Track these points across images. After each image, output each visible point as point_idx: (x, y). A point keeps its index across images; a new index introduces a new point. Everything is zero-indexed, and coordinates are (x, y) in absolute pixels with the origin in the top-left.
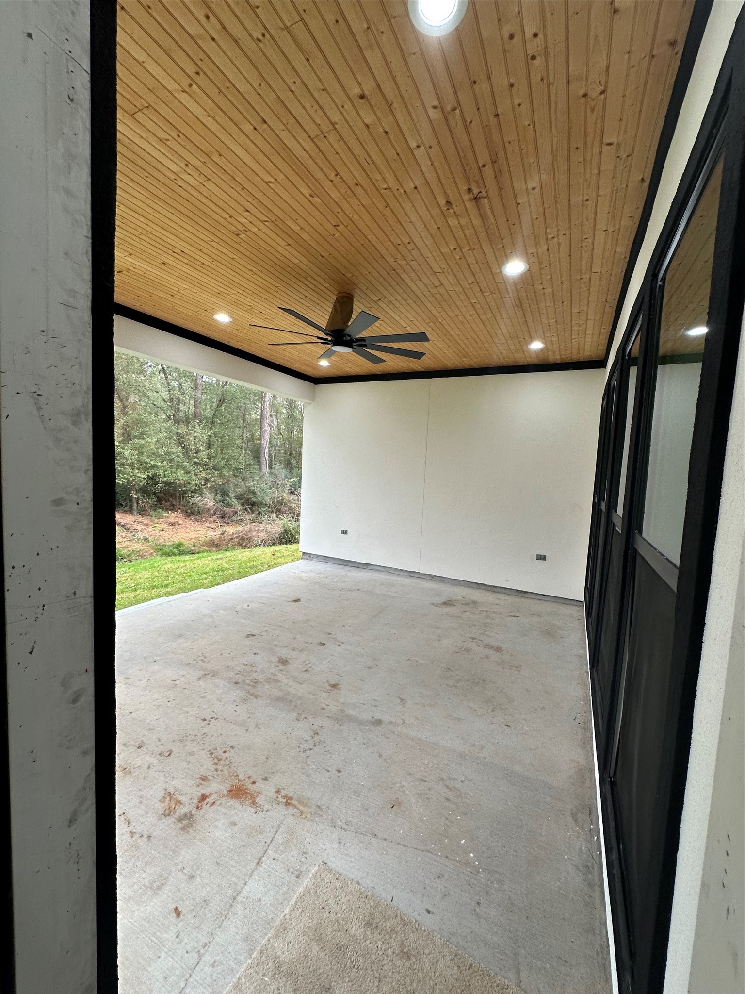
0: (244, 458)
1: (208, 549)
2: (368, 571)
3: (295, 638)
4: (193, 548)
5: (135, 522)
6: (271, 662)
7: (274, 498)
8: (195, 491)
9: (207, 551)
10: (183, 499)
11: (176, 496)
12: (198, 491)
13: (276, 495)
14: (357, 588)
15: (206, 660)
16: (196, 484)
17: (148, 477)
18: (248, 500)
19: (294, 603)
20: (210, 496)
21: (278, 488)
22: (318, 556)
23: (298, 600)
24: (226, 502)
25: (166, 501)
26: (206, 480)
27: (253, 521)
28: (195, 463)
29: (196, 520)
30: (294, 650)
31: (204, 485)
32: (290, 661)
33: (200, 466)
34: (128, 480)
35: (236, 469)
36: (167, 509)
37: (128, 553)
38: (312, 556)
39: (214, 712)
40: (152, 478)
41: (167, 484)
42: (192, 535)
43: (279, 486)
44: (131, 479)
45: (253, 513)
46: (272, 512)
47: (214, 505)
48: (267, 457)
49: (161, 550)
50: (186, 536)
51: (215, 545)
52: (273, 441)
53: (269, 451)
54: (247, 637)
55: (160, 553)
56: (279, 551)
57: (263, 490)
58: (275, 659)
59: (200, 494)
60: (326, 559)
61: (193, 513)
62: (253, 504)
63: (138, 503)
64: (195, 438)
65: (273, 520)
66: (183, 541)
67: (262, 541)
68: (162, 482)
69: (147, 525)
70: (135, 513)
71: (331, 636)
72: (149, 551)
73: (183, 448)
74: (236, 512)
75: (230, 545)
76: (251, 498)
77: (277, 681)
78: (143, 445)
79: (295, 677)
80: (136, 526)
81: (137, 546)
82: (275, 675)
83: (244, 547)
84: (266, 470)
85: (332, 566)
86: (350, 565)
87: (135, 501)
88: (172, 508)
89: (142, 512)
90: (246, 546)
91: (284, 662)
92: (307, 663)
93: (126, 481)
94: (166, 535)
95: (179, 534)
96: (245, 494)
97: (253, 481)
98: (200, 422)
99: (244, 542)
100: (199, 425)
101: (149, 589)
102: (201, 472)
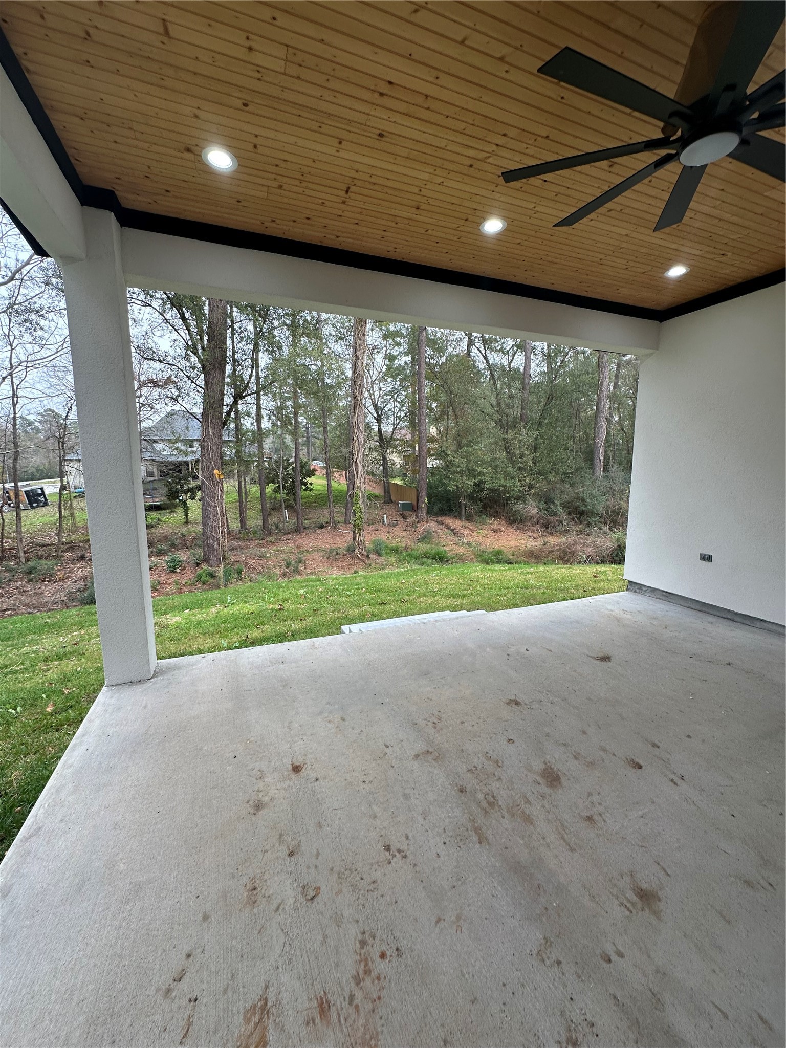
0: (574, 461)
1: (526, 560)
2: (755, 630)
3: (584, 733)
4: (511, 557)
5: (462, 527)
6: (530, 770)
7: (608, 506)
8: (518, 498)
9: (525, 562)
10: (506, 506)
11: (500, 503)
12: (521, 498)
13: (611, 503)
14: (728, 660)
15: (439, 725)
16: (520, 491)
17: (475, 484)
18: (576, 508)
19: (598, 662)
20: (534, 504)
21: (614, 495)
22: (654, 590)
23: (606, 659)
24: (550, 510)
25: (491, 508)
26: (531, 487)
27: (579, 533)
28: (520, 468)
29: (518, 528)
30: (576, 758)
31: (528, 491)
32: (563, 780)
33: (525, 471)
34: (457, 486)
35: (564, 473)
36: (491, 515)
37: (452, 556)
38: (644, 589)
39: (407, 838)
40: (479, 486)
41: (493, 490)
42: (513, 543)
43: (615, 492)
44: (460, 486)
45: (581, 524)
46: (605, 523)
47: (538, 513)
48: (602, 458)
49: (481, 556)
50: (507, 544)
51: (534, 557)
52: (611, 439)
53: (605, 452)
54: (508, 704)
55: (479, 559)
56: (605, 572)
57: (594, 497)
58: (538, 766)
59: (524, 501)
60: (667, 596)
61: (516, 521)
62: (582, 513)
63: (465, 510)
64: (520, 441)
65: (605, 533)
66: (503, 548)
67: (588, 557)
68: (488, 489)
69: (472, 530)
70: (463, 518)
71: (656, 751)
72: (470, 556)
73: (509, 453)
74: (561, 522)
75: (550, 558)
76: (579, 506)
77: (528, 819)
78: (471, 452)
79: (562, 825)
80: (463, 531)
81: (461, 550)
82: (528, 802)
83: (565, 562)
84: (600, 472)
85: (679, 609)
86: (715, 613)
87: (463, 507)
88: (496, 515)
89: (469, 518)
90: (568, 560)
91: (552, 778)
92: (595, 798)
93: (455, 488)
94: (488, 541)
95: (500, 542)
96: (573, 501)
97: (582, 487)
98: (526, 424)
99: (566, 557)
100: (525, 428)
101: (446, 596)
102: (525, 477)
